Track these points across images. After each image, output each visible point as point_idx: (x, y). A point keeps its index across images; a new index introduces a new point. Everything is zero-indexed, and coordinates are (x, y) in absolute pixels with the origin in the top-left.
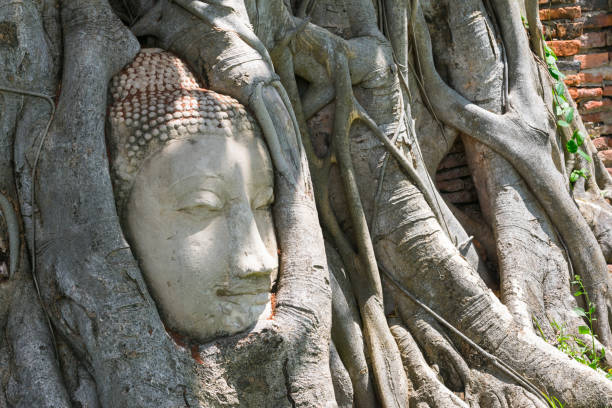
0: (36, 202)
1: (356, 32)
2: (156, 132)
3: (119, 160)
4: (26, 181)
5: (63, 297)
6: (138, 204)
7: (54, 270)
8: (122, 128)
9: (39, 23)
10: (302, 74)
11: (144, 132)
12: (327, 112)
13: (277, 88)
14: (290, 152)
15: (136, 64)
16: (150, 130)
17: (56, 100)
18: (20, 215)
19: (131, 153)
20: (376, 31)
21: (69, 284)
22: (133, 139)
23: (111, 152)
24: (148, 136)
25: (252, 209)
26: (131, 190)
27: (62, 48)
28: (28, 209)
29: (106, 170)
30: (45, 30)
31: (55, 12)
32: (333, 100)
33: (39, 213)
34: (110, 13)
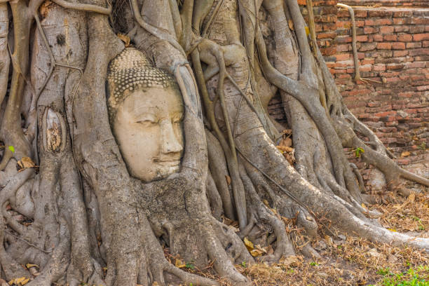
0: (74, 116)
1: (229, 42)
2: (128, 86)
3: (111, 99)
4: (69, 107)
5: (84, 161)
6: (119, 119)
7: (80, 148)
8: (113, 84)
9: (77, 35)
10: (204, 61)
11: (122, 86)
12: (216, 78)
13: (187, 67)
14: (192, 96)
15: (122, 55)
16: (125, 85)
17: (84, 70)
18: (67, 123)
19: (116, 96)
20: (238, 42)
21: (86, 154)
22: (117, 89)
23: (107, 95)
24: (124, 88)
25: (172, 123)
26: (116, 112)
27: (88, 47)
28: (70, 119)
29: (104, 103)
30: (80, 38)
31: (85, 30)
32: (218, 73)
33: (75, 122)
34: (110, 31)
